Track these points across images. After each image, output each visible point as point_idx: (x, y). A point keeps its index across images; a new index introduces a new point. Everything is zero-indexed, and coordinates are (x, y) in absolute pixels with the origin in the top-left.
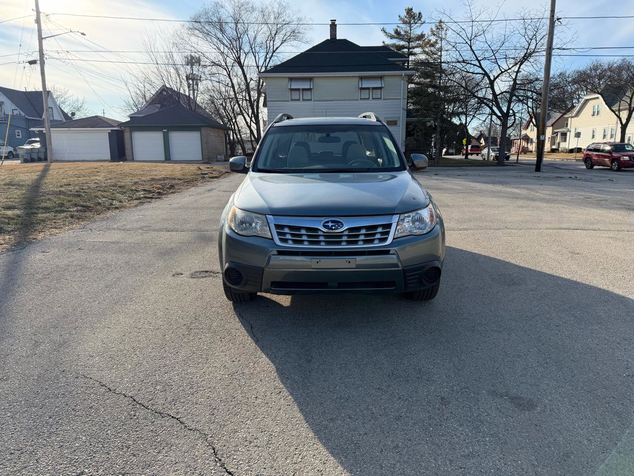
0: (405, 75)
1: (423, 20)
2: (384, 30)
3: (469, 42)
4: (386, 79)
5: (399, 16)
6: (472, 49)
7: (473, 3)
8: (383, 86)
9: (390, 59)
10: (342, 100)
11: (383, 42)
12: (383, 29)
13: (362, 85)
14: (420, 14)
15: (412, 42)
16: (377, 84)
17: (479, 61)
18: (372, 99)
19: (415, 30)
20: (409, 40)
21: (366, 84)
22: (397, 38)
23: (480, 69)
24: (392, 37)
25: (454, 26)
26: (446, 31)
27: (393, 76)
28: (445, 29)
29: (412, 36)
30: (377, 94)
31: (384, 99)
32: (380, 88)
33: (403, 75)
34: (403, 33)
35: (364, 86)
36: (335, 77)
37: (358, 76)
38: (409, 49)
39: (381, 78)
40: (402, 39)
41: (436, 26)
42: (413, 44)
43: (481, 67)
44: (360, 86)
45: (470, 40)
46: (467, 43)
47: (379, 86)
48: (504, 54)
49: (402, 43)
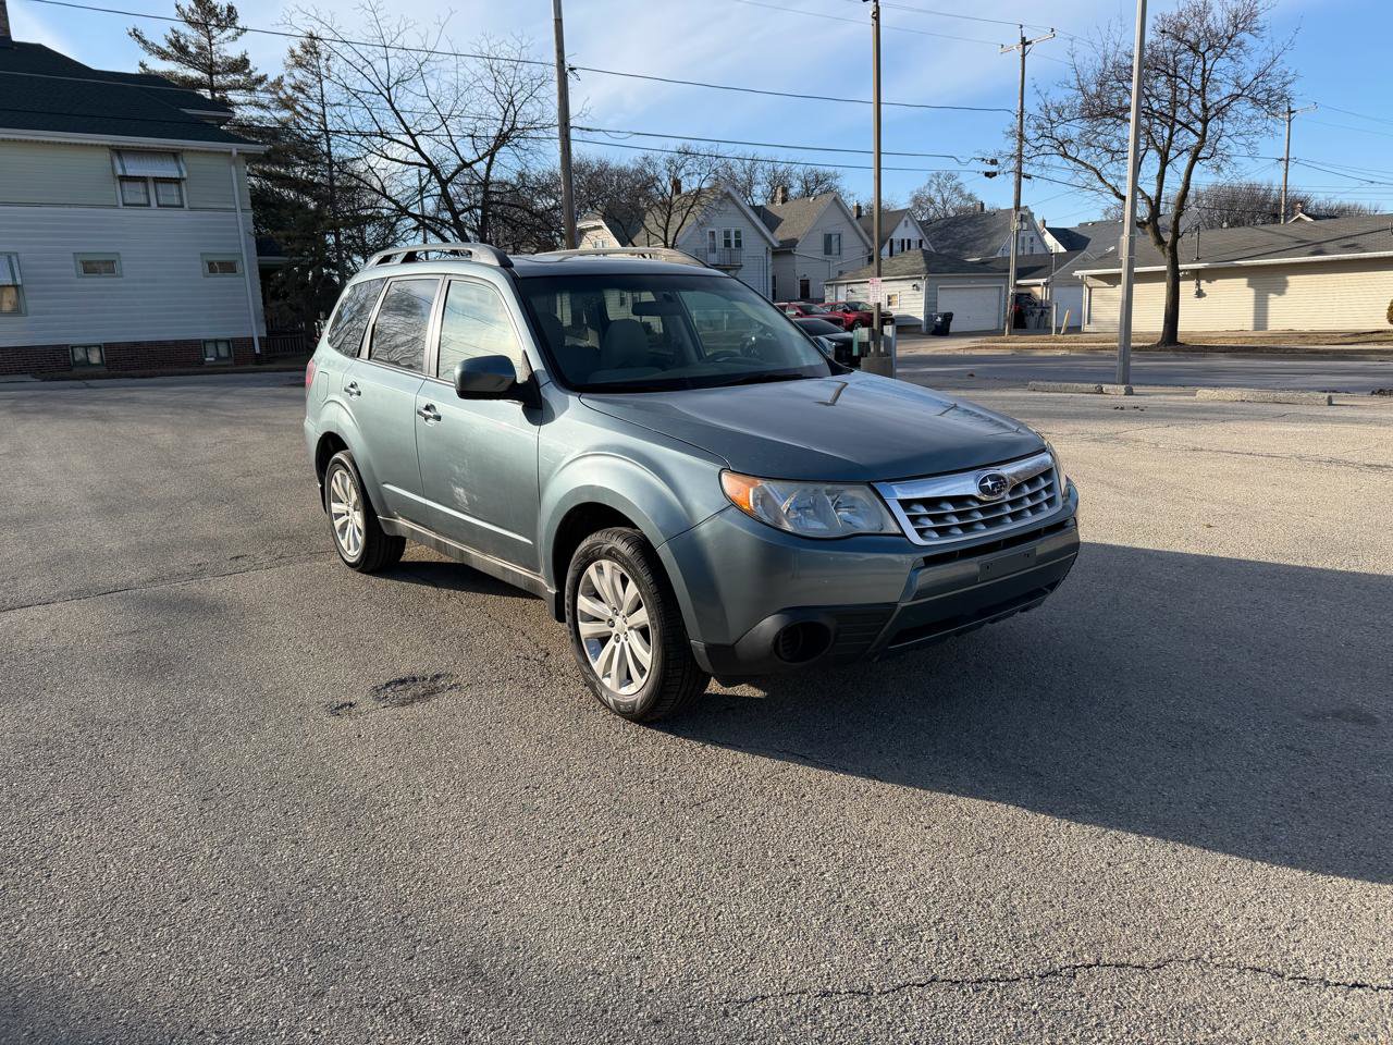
0: (238, 153)
1: (240, 23)
2: (137, 35)
3: (386, 93)
4: (189, 159)
5: (177, 7)
6: (393, 108)
7: (380, 6)
8: (185, 175)
9: (188, 111)
10: (70, 205)
11: (142, 65)
12: (135, 30)
13: (123, 168)
14: (231, 9)
15: (218, 73)
16: (168, 170)
17: (413, 137)
18: (159, 206)
19: (222, 46)
20: (210, 68)
21: (135, 168)
22: (178, 60)
23: (417, 153)
24: (164, 56)
25: (346, 51)
26: (327, 60)
27: (206, 152)
28: (324, 55)
29: (216, 58)
30: (170, 194)
31: (191, 209)
32: (177, 181)
33: (235, 152)
34: (192, 49)
35: (130, 172)
36: (37, 142)
37: (108, 146)
38: (213, 90)
39: (175, 155)
40: (192, 64)
41: (303, 46)
42: (219, 80)
43: (417, 149)
44: (120, 172)
45: (388, 89)
46: (381, 93)
47: (175, 174)
48: (472, 126)
49: (194, 74)
